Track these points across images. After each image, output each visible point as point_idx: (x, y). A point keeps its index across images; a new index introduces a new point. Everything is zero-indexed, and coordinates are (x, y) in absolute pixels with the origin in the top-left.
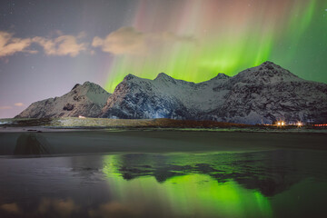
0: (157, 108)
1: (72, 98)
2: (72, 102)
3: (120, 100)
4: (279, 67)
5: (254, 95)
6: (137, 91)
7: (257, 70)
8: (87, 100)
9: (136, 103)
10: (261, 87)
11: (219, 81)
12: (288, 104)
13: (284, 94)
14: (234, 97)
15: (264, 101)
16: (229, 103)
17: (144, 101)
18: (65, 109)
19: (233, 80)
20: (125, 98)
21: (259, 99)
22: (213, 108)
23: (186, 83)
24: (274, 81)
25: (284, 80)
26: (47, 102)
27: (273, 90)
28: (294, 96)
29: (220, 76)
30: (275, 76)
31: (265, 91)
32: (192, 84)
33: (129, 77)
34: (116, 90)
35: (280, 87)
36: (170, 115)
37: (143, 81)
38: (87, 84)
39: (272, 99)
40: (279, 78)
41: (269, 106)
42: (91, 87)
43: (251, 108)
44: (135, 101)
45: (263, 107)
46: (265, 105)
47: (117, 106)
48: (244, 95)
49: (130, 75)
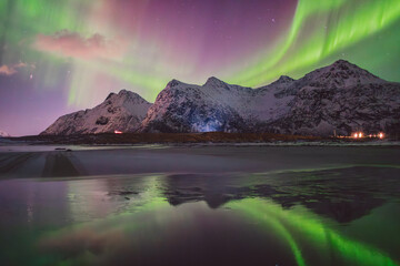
0: (207, 120)
1: (105, 110)
2: (106, 115)
3: (164, 111)
4: (355, 66)
5: (325, 101)
6: (182, 100)
7: (328, 71)
8: (123, 112)
9: (182, 114)
10: (333, 92)
11: (283, 86)
12: (366, 111)
13: (362, 99)
14: (300, 105)
15: (337, 108)
16: (294, 112)
17: (192, 112)
18: (98, 123)
19: (298, 84)
20: (169, 109)
21: (331, 106)
22: (275, 117)
23: (242, 88)
24: (349, 83)
25: (362, 82)
26: (77, 115)
27: (348, 94)
28: (374, 101)
29: (284, 79)
30: (351, 77)
31: (337, 96)
32: (249, 90)
33: (174, 83)
34: (158, 100)
35: (357, 91)
36: (223, 127)
37: (190, 87)
38: (123, 93)
39: (347, 105)
40: (356, 79)
41: (343, 114)
42: (128, 96)
43: (321, 117)
44: (181, 111)
45: (337, 116)
46: (338, 113)
47: (160, 118)
48: (312, 102)
49: (173, 81)
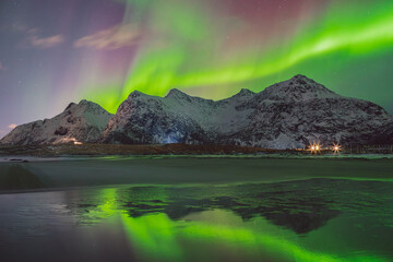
0: (169, 132)
1: (65, 120)
2: (65, 125)
3: (125, 122)
4: (312, 81)
5: (284, 114)
6: (143, 111)
7: (287, 85)
8: (84, 123)
9: (143, 125)
10: (291, 106)
11: (242, 98)
12: (322, 124)
13: (319, 113)
14: (260, 117)
15: (296, 121)
16: (255, 125)
17: (153, 123)
18: (57, 133)
19: (259, 97)
20: (130, 120)
21: (290, 120)
22: (236, 131)
23: (203, 100)
24: (307, 97)
25: (319, 97)
26: (34, 125)
27: (306, 107)
28: (330, 115)
29: (243, 92)
30: (308, 92)
31: (296, 110)
32: (210, 102)
33: (135, 94)
34: (119, 110)
35: (314, 105)
36: (184, 139)
37: (151, 99)
38: (83, 103)
39: (305, 119)
40: (313, 94)
41: (301, 127)
42: (88, 106)
43: (280, 130)
44: (143, 123)
45: (295, 129)
46: (297, 126)
47: (121, 129)
48: (271, 115)
49: (135, 92)
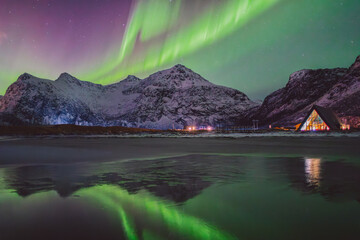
0: (59, 114)
3: (14, 103)
4: (190, 71)
5: (166, 99)
6: (33, 93)
7: (169, 73)
9: (34, 107)
10: (172, 91)
11: (129, 84)
12: (198, 108)
13: (196, 98)
14: (145, 101)
15: (176, 105)
16: (140, 108)
17: (43, 105)
19: (143, 83)
20: (20, 101)
21: (171, 104)
22: (123, 113)
23: (92, 85)
24: (185, 84)
25: (196, 84)
27: (185, 93)
28: (205, 100)
29: (130, 78)
30: (187, 80)
31: (176, 95)
32: (99, 87)
33: (25, 77)
34: (8, 92)
35: (192, 91)
36: (74, 120)
37: (42, 82)
39: (184, 103)
40: (191, 82)
41: (180, 110)
43: (162, 112)
44: (33, 104)
45: (175, 112)
46: (177, 109)
47: (10, 110)
48: (155, 99)
49: (25, 74)
